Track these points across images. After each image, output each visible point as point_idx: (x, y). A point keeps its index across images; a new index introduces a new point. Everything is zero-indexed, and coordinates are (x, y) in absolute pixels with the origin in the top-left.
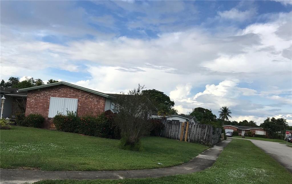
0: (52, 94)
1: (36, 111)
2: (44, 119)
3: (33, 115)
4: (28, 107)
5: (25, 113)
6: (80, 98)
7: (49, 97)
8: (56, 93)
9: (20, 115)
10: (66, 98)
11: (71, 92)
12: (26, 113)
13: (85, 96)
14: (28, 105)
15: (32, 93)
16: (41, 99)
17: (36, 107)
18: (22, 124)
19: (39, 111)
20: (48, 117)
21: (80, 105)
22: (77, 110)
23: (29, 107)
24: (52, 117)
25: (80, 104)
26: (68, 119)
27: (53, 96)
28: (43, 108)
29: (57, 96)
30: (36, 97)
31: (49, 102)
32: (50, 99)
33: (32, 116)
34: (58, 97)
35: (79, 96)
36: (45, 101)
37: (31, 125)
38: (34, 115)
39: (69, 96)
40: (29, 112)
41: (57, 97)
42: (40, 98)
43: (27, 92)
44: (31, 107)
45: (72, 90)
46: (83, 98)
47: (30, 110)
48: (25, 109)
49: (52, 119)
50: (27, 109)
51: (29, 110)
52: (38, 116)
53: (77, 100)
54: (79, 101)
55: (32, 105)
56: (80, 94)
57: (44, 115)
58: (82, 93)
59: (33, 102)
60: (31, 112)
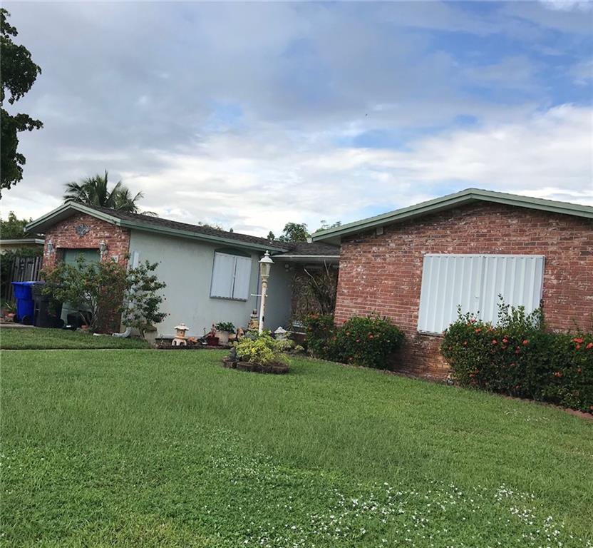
0: (430, 243)
1: (373, 308)
2: (401, 335)
3: (361, 321)
4: (342, 294)
5: (334, 314)
6: (555, 253)
7: (417, 254)
8: (443, 237)
9: (317, 320)
10: (486, 255)
11: (512, 228)
12: (338, 312)
13: (576, 242)
14: (343, 285)
15: (356, 244)
16: (389, 264)
17: (372, 294)
18: (328, 352)
19: (380, 309)
20: (419, 329)
21: (555, 282)
22: (541, 301)
23: (345, 291)
24: (432, 331)
25: (558, 278)
26: (508, 339)
27: (434, 250)
28: (396, 295)
29: (450, 249)
30: (370, 256)
31: (418, 272)
32: (422, 262)
33: (360, 327)
34: (454, 251)
35: (546, 244)
36: (403, 268)
37: (356, 356)
38: (367, 323)
39: (502, 245)
40: (347, 309)
41: (449, 252)
42: (385, 259)
43: (339, 242)
44: (354, 294)
45: (514, 222)
46: (567, 249)
47: (351, 305)
48: (334, 300)
49: (432, 336)
50: (339, 300)
51: (347, 302)
52: (380, 325)
53: (541, 262)
54: (547, 263)
55: (358, 284)
56: (551, 235)
57: (400, 321)
58: (563, 229)
59: (358, 274)
60: (354, 310)
